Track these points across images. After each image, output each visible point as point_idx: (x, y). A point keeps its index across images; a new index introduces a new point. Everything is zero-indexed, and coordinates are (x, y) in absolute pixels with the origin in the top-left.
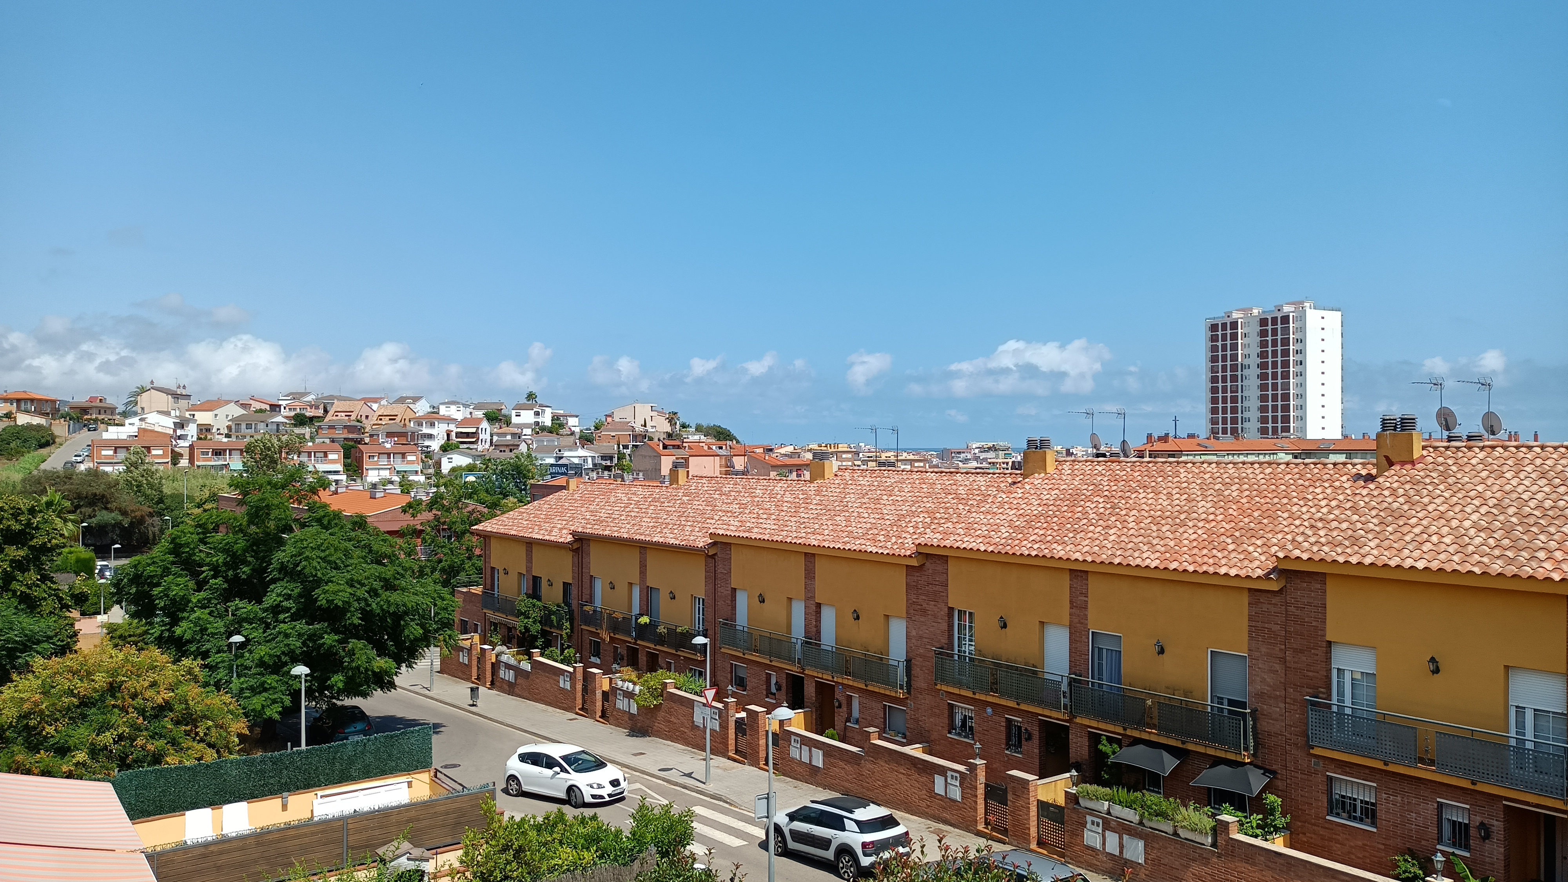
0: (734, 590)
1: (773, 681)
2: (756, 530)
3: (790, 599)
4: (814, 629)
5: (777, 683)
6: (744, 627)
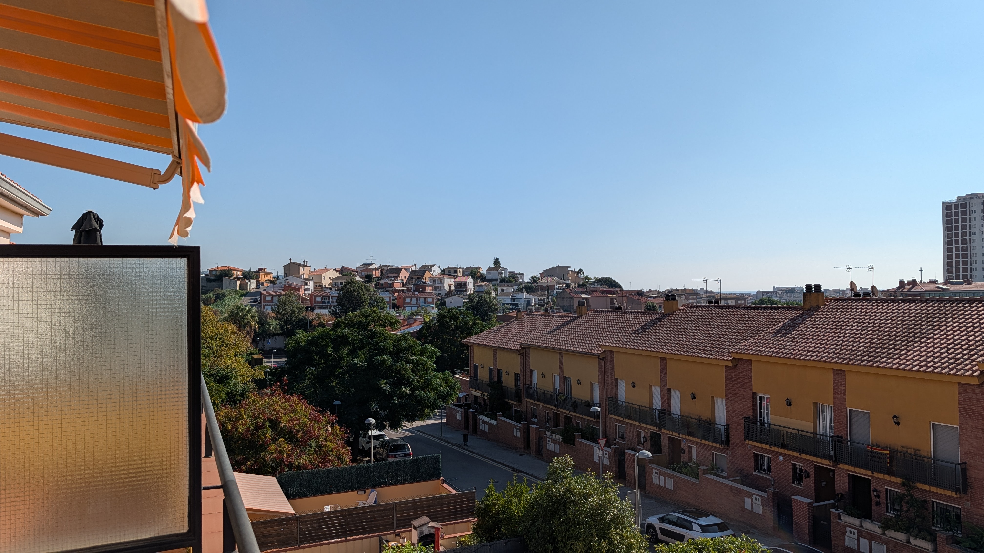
0: (616, 380)
1: (642, 436)
2: (629, 343)
3: (651, 386)
4: (667, 405)
5: (644, 437)
6: (623, 402)
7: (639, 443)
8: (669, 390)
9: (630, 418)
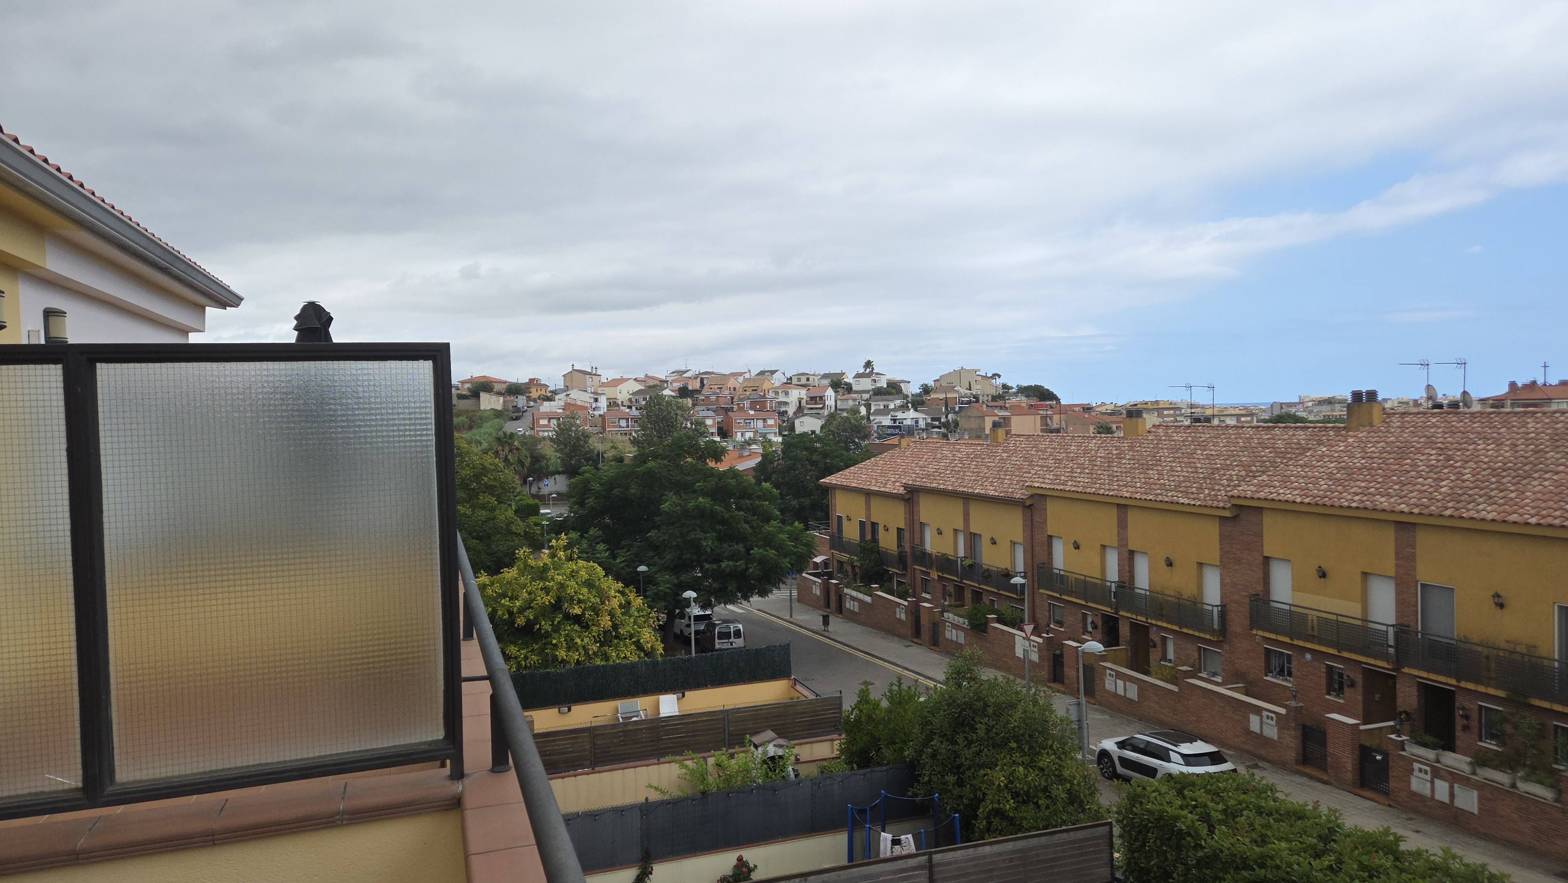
0: (1050, 537)
1: (1090, 620)
2: (1070, 483)
3: (1103, 547)
4: (1128, 574)
5: (1093, 622)
6: (1060, 570)
7: (1085, 631)
8: (1132, 553)
9: (1070, 593)
